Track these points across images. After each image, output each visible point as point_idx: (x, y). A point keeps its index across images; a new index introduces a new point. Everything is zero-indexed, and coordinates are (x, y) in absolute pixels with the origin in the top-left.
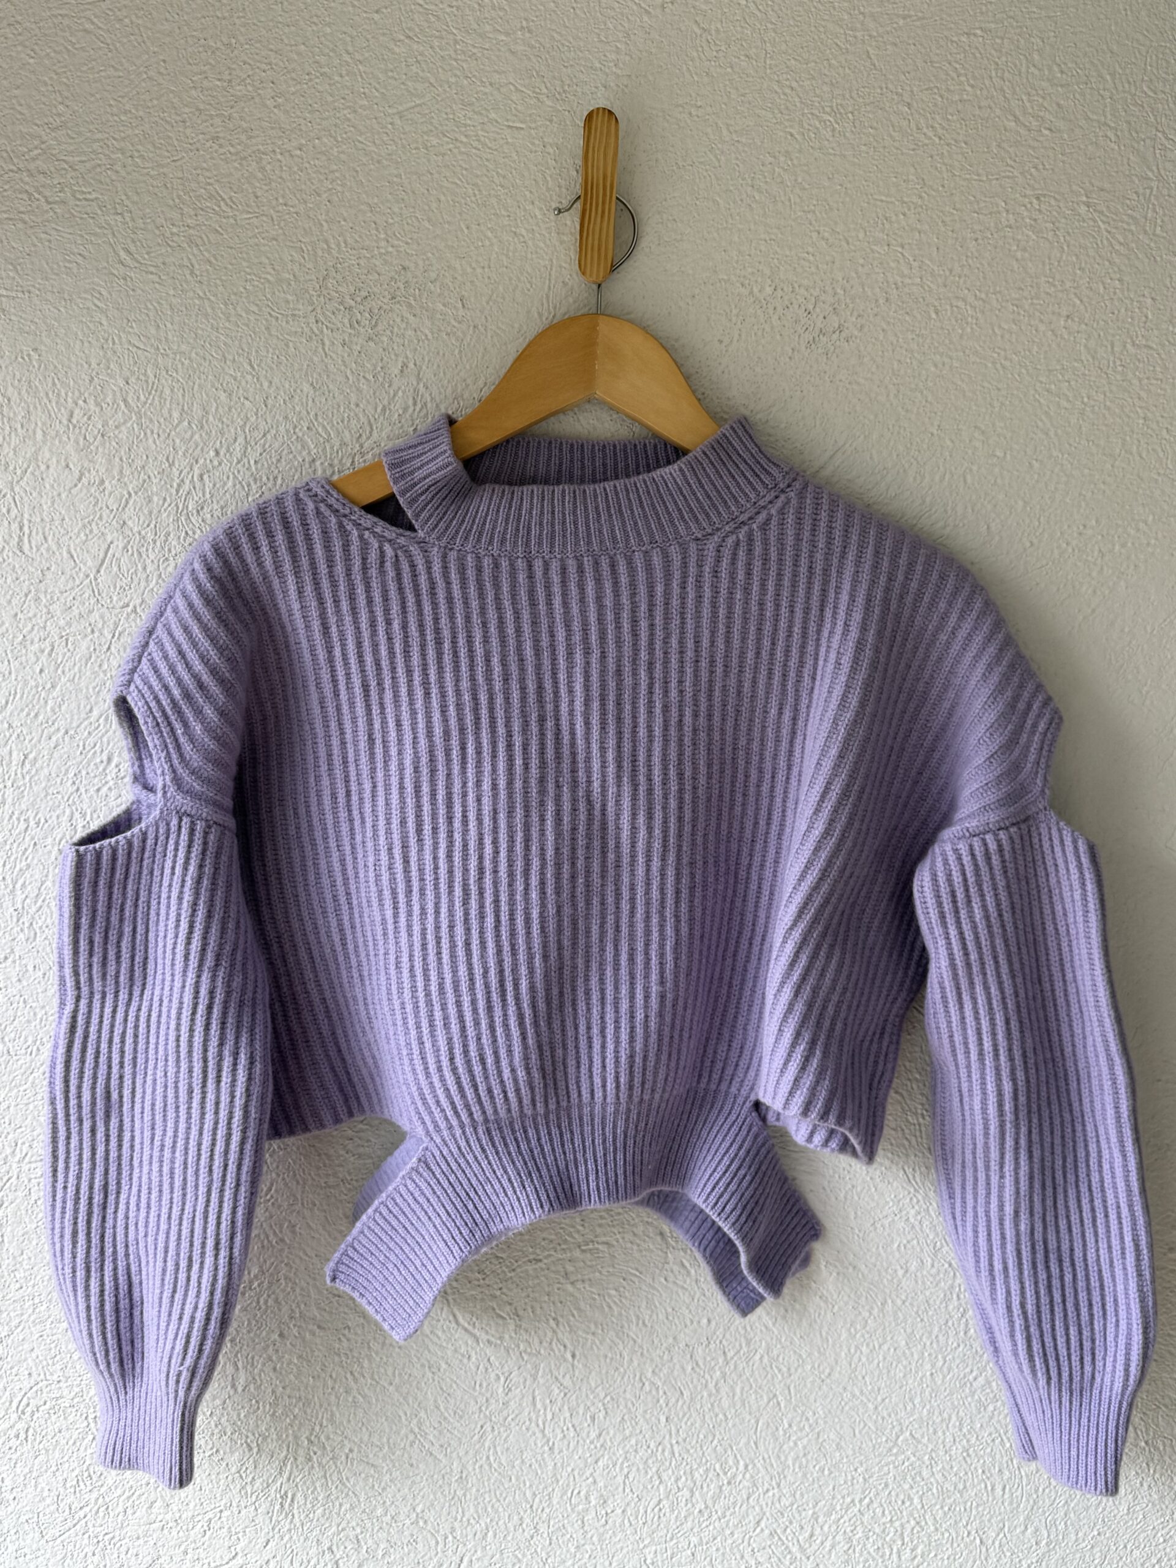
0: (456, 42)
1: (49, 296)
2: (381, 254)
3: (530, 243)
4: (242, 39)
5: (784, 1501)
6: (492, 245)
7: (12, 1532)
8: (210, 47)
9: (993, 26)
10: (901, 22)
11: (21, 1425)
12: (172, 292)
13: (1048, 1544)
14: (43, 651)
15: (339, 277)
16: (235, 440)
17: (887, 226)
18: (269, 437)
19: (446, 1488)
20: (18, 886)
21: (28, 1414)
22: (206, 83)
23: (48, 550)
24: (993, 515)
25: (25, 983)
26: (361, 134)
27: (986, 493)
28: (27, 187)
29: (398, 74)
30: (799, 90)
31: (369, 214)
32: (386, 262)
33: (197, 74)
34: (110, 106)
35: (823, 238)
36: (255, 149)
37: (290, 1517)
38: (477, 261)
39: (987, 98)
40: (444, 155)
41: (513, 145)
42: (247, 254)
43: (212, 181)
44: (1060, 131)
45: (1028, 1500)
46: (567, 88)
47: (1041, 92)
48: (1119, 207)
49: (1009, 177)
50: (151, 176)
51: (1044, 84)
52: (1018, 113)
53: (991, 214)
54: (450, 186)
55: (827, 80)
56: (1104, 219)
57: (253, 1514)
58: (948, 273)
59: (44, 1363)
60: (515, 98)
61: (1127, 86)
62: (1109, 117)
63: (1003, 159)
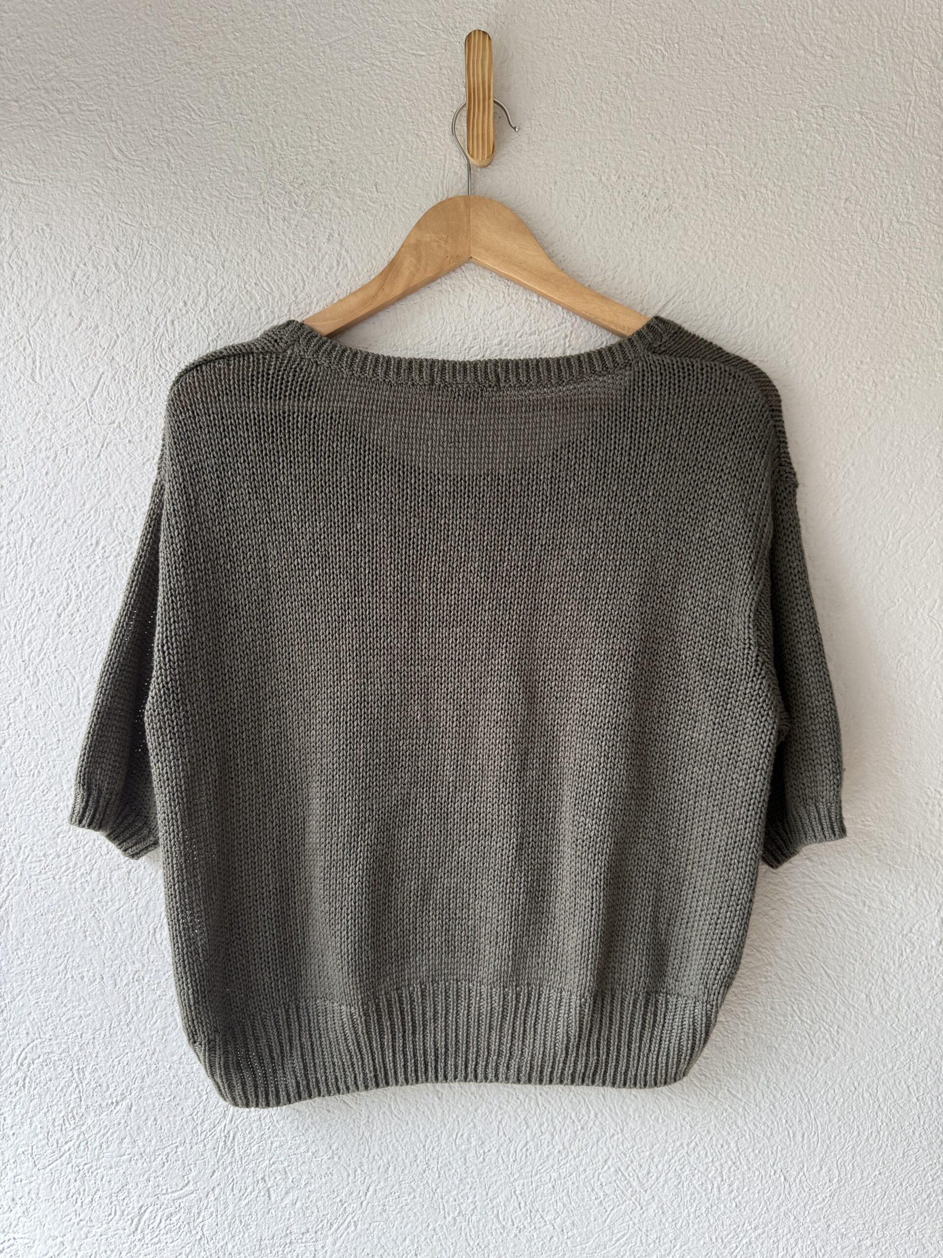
1: (59, 184)
2: (314, 151)
3: (429, 142)
5: (626, 1144)
6: (399, 144)
7: (12, 1161)
11: (20, 1075)
12: (153, 181)
13: (838, 1182)
14: (48, 458)
15: (281, 169)
16: (200, 293)
17: (705, 130)
18: (225, 291)
19: (356, 1130)
20: (26, 642)
21: (25, 1066)
22: (181, 21)
23: (54, 379)
24: (790, 353)
25: (30, 720)
26: (299, 61)
27: (785, 337)
28: (44, 101)
29: (329, 14)
30: (636, 25)
31: (305, 121)
32: (318, 157)
33: (175, 15)
34: (109, 39)
35: (656, 139)
36: (218, 71)
37: (231, 1152)
38: (388, 156)
39: (782, 32)
40: (363, 76)
41: (416, 67)
42: (211, 151)
43: (185, 96)
44: (838, 57)
45: (822, 1145)
46: (457, 25)
47: (824, 28)
48: (885, 115)
49: (799, 92)
50: (139, 93)
51: (826, 22)
52: (806, 44)
53: (786, 120)
54: (367, 99)
55: (658, 19)
56: (874, 124)
57: (202, 1149)
58: (752, 166)
59: (39, 1024)
60: (418, 32)
61: (890, 23)
62: (876, 45)
63: (795, 79)
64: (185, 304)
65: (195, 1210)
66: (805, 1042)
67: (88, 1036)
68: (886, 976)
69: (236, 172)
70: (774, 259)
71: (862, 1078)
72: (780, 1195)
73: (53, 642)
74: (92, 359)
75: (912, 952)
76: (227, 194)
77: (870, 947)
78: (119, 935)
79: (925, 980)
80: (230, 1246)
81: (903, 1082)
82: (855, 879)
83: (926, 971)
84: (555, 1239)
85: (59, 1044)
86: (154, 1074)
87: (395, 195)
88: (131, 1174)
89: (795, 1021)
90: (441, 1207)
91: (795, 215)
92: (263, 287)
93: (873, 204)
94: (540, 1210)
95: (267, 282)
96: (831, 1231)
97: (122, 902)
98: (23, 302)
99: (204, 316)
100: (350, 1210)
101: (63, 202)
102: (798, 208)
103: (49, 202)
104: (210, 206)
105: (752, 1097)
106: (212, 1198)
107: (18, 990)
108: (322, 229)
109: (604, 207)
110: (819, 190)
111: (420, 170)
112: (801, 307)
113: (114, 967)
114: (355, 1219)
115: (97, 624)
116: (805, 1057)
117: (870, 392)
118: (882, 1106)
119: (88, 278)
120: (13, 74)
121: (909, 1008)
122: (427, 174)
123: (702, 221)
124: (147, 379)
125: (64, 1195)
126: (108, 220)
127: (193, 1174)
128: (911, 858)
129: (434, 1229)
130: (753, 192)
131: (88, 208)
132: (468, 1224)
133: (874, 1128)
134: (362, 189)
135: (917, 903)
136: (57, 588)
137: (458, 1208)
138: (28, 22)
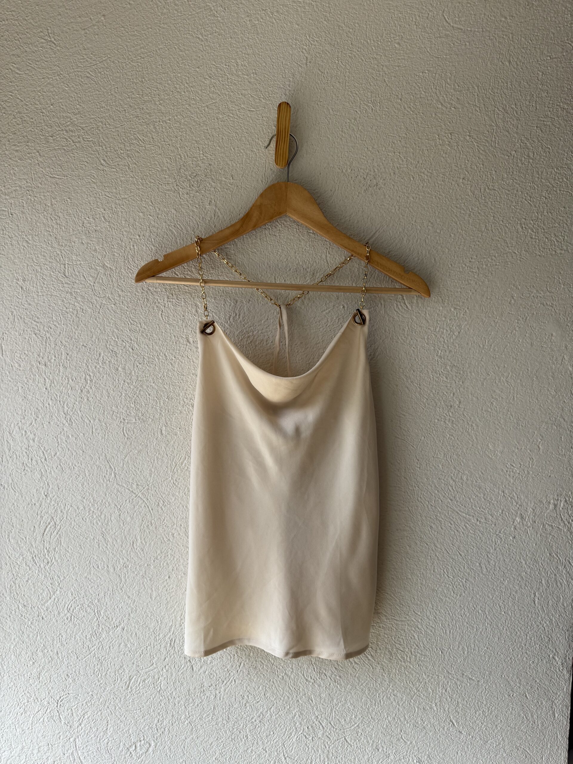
0: (228, 78)
1: (75, 178)
2: (201, 159)
3: (258, 154)
4: (146, 79)
6: (243, 155)
7: (66, 657)
8: (134, 82)
9: (432, 69)
10: (397, 68)
11: (69, 615)
12: (121, 175)
13: (467, 653)
14: (74, 314)
15: (185, 168)
16: (146, 231)
17: (393, 145)
18: (159, 230)
21: (71, 610)
22: (133, 96)
23: (75, 275)
24: (436, 255)
25: (68, 441)
26: (192, 114)
27: (434, 247)
28: (65, 137)
29: (206, 91)
30: (359, 94)
31: (196, 145)
32: (203, 162)
33: (130, 92)
34: (97, 105)
35: (369, 150)
36: (152, 120)
37: (174, 648)
38: (237, 161)
39: (430, 96)
40: (224, 121)
41: (251, 117)
42: (150, 160)
43: (136, 133)
44: (458, 108)
45: (459, 636)
46: (270, 95)
47: (451, 94)
48: (481, 137)
49: (439, 126)
50: (113, 132)
51: (452, 91)
52: (442, 102)
53: (433, 140)
54: (226, 133)
55: (369, 91)
56: (476, 141)
57: (159, 648)
58: (417, 163)
59: (78, 590)
60: (251, 99)
61: (483, 91)
62: (477, 102)
63: (437, 119)
64: (139, 236)
65: (156, 677)
66: (450, 587)
67: (102, 595)
68: (488, 554)
69: (162, 170)
70: (428, 209)
71: (478, 603)
72: (439, 661)
73: (79, 403)
74: (94, 265)
75: (501, 542)
76: (158, 181)
77: (481, 541)
78: (116, 545)
79: (507, 555)
80: (174, 694)
81: (498, 605)
82: (473, 509)
83: (508, 551)
84: (332, 684)
85: (88, 600)
86: (134, 612)
87: (241, 181)
88: (125, 661)
89: (445, 577)
90: (276, 671)
91: (438, 187)
92: (178, 228)
93: (476, 181)
94: (324, 671)
95: (180, 225)
96: (464, 676)
97: (117, 529)
98: (58, 236)
99: (149, 242)
100: (232, 674)
101: (77, 186)
102: (440, 183)
103: (70, 187)
104: (150, 187)
105: (425, 614)
106: (165, 671)
107: (67, 573)
108: (206, 199)
109: (344, 185)
110: (450, 174)
111: (253, 168)
112: (442, 232)
113: (114, 561)
114: (235, 678)
115: (101, 394)
116: (450, 594)
117: (476, 273)
118: (488, 616)
119: (90, 225)
120: (49, 123)
121: (500, 569)
122: (257, 170)
123: (393, 191)
124: (122, 274)
125: (92, 671)
126: (99, 195)
127: (156, 659)
128: (500, 498)
129: (273, 682)
130: (418, 176)
131: (89, 189)
132: (290, 679)
133: (484, 627)
134: (225, 178)
135: (503, 519)
136: (80, 378)
137: (284, 672)
138: (56, 97)
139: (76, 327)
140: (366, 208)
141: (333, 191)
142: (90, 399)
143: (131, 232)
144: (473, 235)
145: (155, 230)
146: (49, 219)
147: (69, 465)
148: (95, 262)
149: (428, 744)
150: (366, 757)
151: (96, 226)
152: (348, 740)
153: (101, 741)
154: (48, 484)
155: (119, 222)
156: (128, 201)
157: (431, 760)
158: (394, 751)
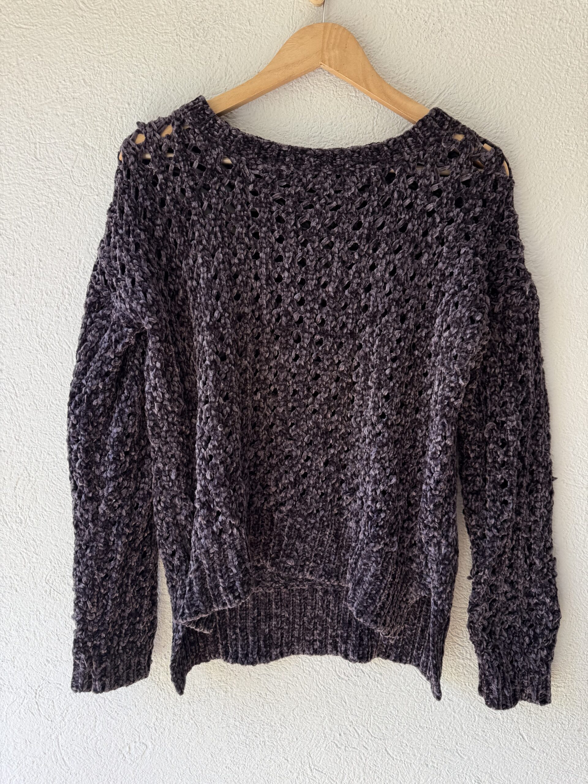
69: (158, 15)
70: (511, 62)
73: (56, 324)
74: (72, 143)
76: (153, 30)
87: (261, 27)
91: (526, 32)
93: (578, 23)
95: (181, 89)
98: (27, 106)
99: (141, 113)
101: (49, 39)
102: (528, 27)
103: (40, 40)
104: (142, 39)
108: (215, 52)
109: (398, 30)
110: (541, 14)
111: (278, 9)
112: (529, 95)
117: (573, 151)
119: (67, 90)
122: (282, 12)
123: (463, 38)
126: (78, 50)
130: (498, 17)
131: (65, 43)
134: (240, 24)
136: (56, 291)
139: (50, 226)
140: (428, 62)
141: (383, 39)
142: (69, 319)
143: (118, 100)
144: (571, 98)
145: (149, 95)
146: (15, 83)
147: (45, 402)
148: (73, 140)
149: (491, 761)
150: (411, 774)
151: (74, 92)
152: (389, 752)
153: (88, 740)
154: (19, 426)
155: (104, 85)
156: (115, 57)
157: (493, 780)
158: (447, 768)
